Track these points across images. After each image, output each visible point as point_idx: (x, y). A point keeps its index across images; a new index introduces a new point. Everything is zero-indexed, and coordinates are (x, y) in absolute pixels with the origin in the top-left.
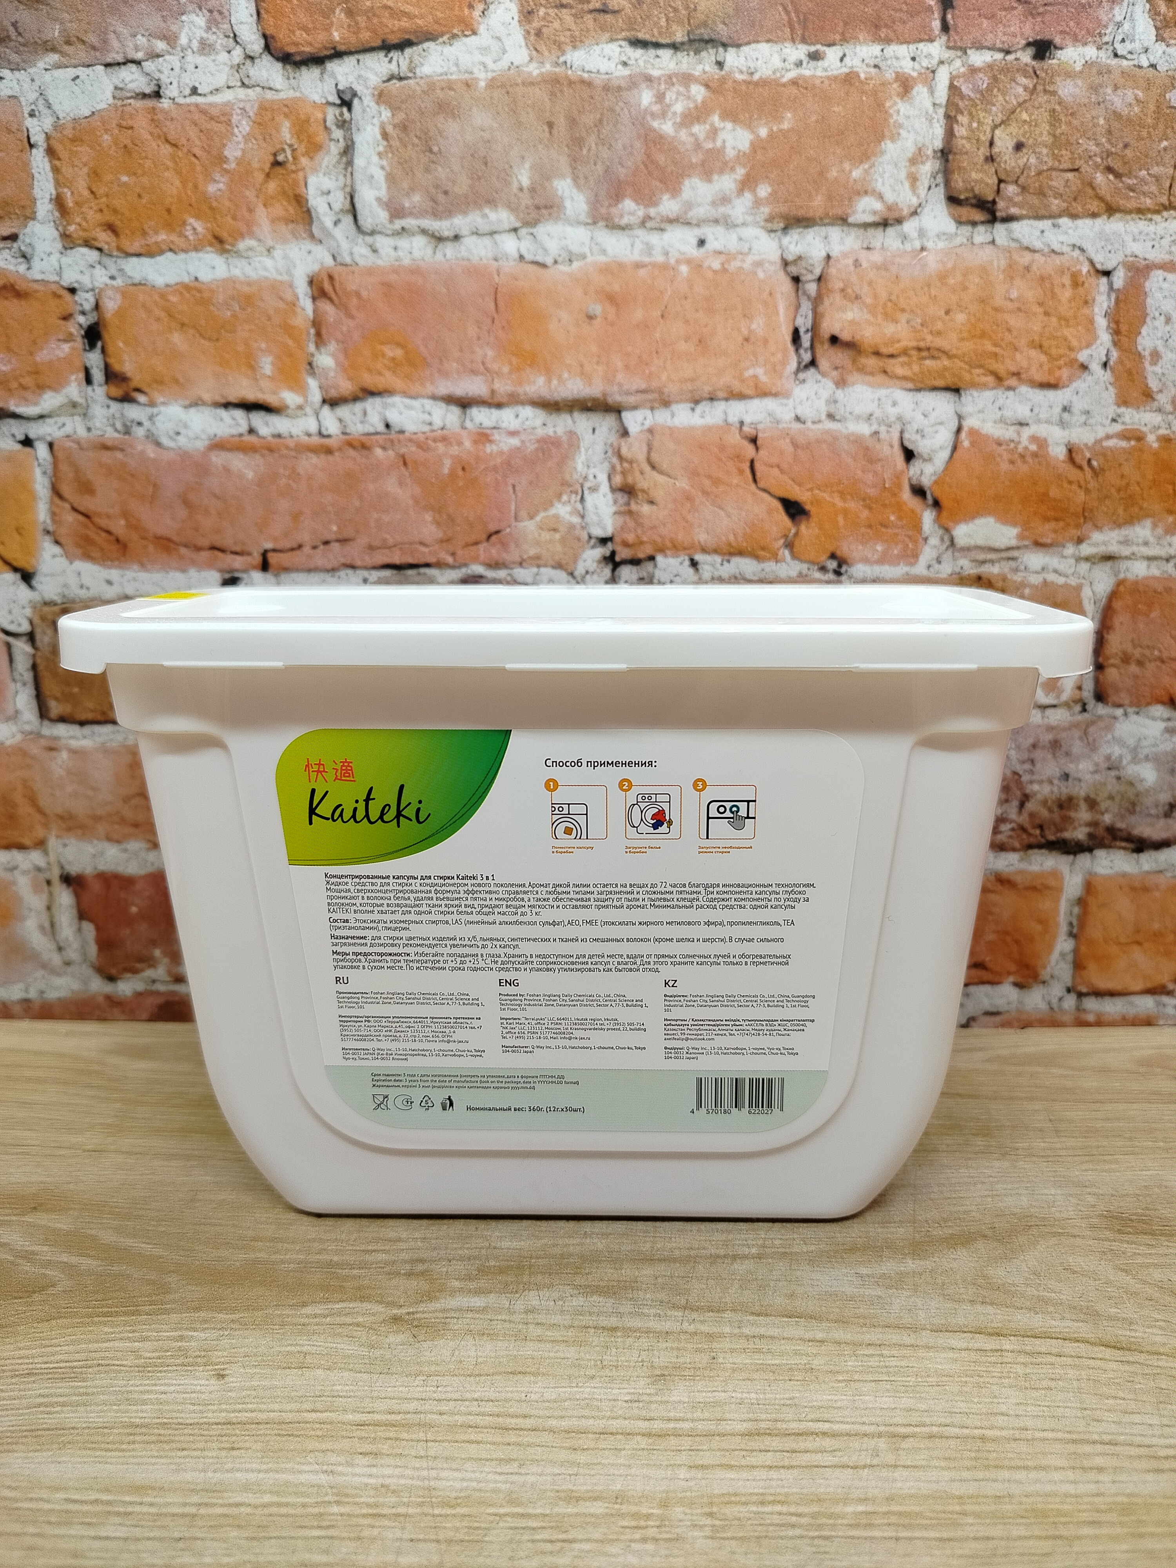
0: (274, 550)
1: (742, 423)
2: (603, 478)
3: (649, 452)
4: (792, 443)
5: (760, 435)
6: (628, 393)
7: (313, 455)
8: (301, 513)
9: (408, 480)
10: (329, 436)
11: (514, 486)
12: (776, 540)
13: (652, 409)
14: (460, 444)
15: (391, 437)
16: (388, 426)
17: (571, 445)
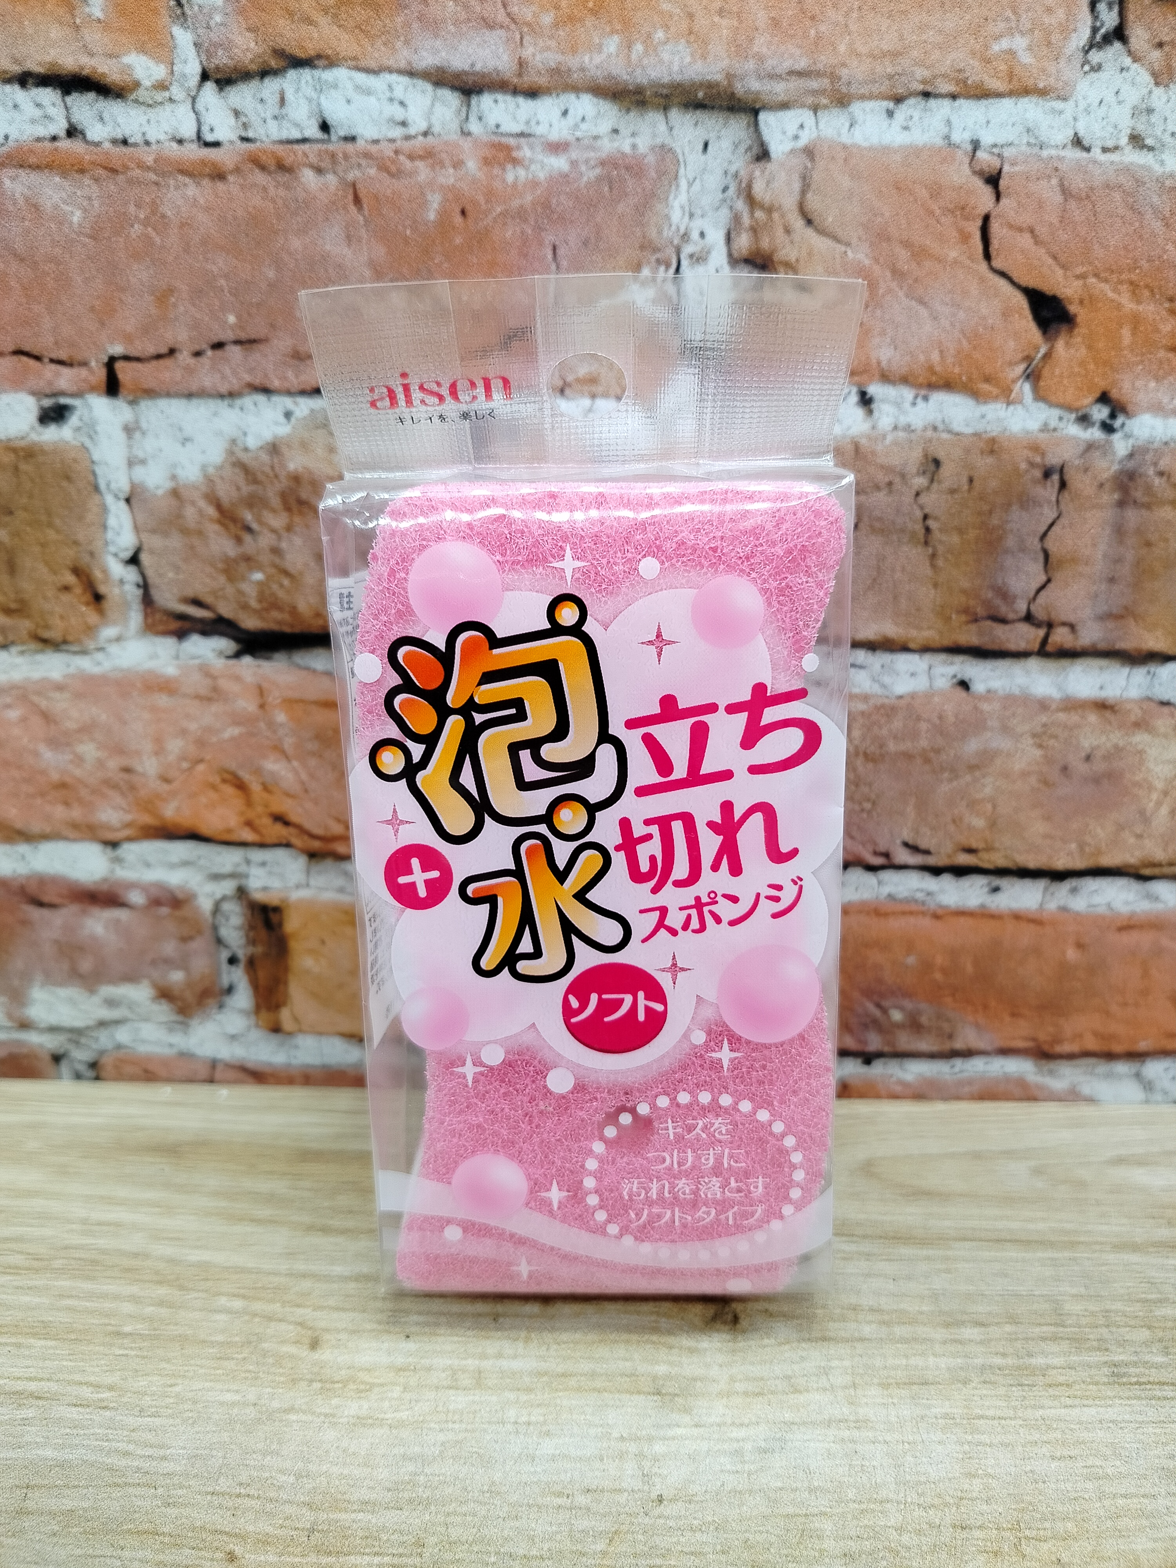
0: (126, 358)
1: (976, 145)
2: (716, 237)
3: (803, 192)
4: (1061, 185)
5: (1006, 168)
6: (773, 76)
7: (187, 180)
8: (171, 291)
9: (363, 232)
10: (216, 144)
11: (554, 249)
12: (1011, 364)
13: (815, 109)
14: (458, 164)
15: (331, 147)
16: (325, 127)
17: (661, 174)
